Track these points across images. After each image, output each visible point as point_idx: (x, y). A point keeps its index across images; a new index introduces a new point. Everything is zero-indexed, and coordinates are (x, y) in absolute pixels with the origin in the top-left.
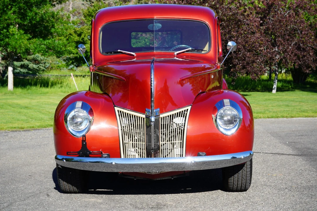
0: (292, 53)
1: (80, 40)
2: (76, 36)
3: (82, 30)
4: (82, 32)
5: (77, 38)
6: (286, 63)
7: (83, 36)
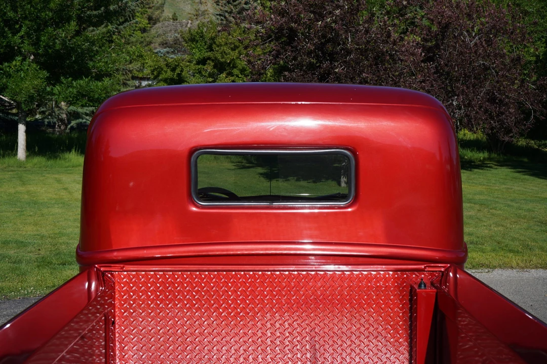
0: (480, 107)
1: (175, 76)
2: (169, 70)
3: (176, 62)
4: (178, 65)
5: (169, 74)
6: (468, 124)
7: (178, 71)
